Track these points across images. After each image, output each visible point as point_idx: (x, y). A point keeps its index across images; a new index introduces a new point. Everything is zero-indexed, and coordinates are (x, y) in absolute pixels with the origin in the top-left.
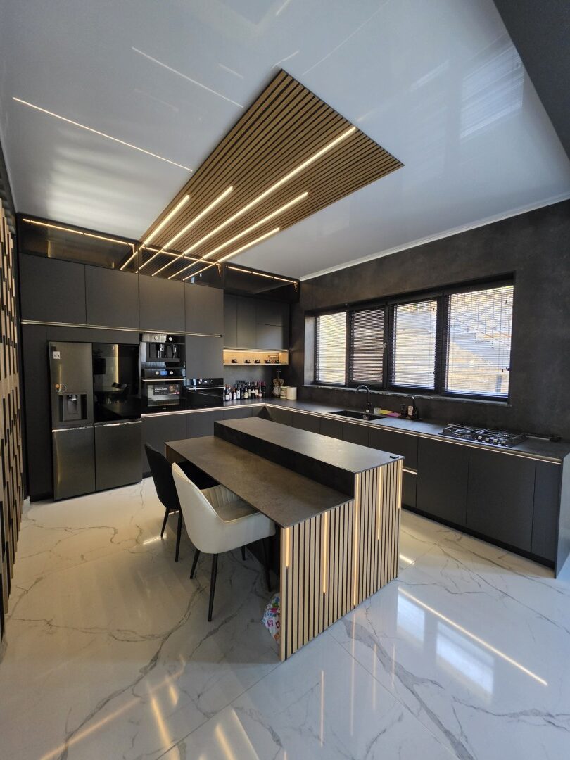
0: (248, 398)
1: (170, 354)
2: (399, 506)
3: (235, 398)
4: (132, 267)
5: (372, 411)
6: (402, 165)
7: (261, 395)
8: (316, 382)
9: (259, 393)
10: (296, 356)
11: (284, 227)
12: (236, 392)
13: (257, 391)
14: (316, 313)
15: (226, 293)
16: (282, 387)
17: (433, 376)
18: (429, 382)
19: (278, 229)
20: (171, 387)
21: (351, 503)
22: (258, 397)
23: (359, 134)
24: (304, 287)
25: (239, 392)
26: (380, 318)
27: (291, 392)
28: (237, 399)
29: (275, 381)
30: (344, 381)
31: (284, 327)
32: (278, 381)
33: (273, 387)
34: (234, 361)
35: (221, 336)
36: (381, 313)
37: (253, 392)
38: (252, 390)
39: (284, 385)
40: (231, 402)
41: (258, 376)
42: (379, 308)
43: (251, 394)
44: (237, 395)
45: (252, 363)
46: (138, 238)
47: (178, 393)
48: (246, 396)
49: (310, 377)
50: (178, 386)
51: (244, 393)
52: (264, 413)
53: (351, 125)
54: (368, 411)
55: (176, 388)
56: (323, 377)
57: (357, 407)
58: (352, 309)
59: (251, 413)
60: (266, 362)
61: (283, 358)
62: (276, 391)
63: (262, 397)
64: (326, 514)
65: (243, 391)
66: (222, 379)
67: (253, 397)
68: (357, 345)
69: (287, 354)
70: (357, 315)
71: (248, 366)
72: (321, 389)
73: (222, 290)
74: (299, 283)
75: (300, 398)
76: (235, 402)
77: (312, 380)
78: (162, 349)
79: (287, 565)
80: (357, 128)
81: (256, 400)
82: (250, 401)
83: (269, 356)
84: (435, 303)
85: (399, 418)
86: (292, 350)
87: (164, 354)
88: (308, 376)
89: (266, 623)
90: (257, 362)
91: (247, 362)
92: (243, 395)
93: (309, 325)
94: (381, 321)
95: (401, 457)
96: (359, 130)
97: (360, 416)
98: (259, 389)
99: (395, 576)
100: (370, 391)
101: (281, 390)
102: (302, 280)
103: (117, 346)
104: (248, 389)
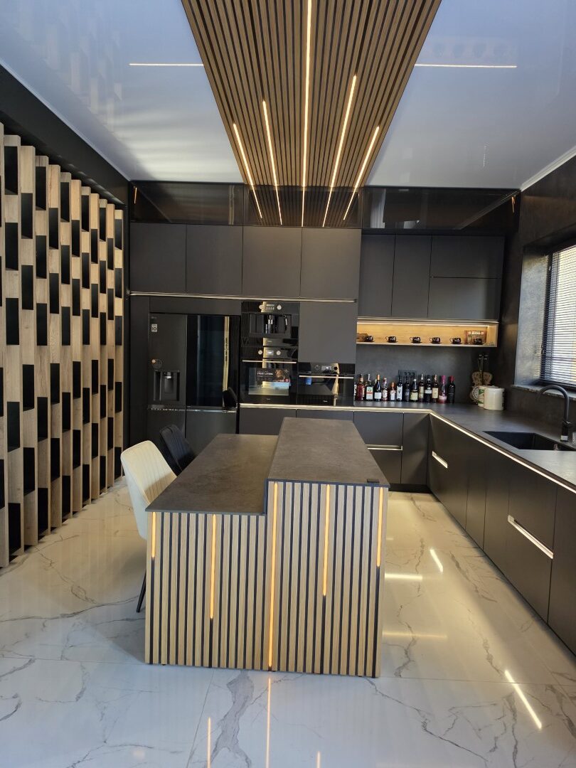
0: (419, 401)
1: (281, 328)
3: (393, 398)
5: (570, 438)
7: (444, 398)
9: (440, 393)
12: (396, 389)
13: (436, 391)
14: (551, 247)
16: (485, 388)
19: (378, 130)
20: (278, 373)
21: (262, 518)
22: (438, 401)
25: (400, 389)
28: (397, 400)
29: (476, 375)
32: (482, 376)
33: (471, 385)
34: (391, 340)
35: (354, 300)
37: (428, 392)
38: (425, 389)
39: (491, 383)
41: (445, 365)
43: (425, 395)
44: (398, 393)
45: (426, 343)
46: (241, 180)
48: (414, 396)
49: (530, 369)
50: (287, 371)
51: (411, 390)
54: (564, 438)
55: (284, 374)
56: (558, 371)
60: (455, 342)
61: (489, 335)
62: (475, 393)
63: (447, 402)
65: (408, 387)
66: (353, 365)
67: (427, 400)
69: (495, 328)
73: (360, 230)
74: (519, 195)
76: (393, 404)
77: (537, 376)
78: (270, 322)
81: (435, 405)
82: (422, 405)
83: (466, 332)
86: (503, 320)
87: (274, 329)
88: (526, 369)
90: (435, 341)
91: (415, 340)
92: (408, 394)
98: (439, 387)
101: (483, 392)
102: (523, 189)
104: (419, 385)
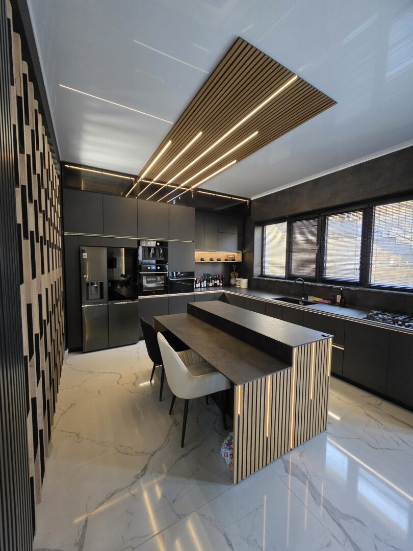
1: (158, 254)
2: (329, 374)
3: (202, 286)
4: (133, 194)
5: (306, 298)
6: (335, 103)
7: (221, 284)
8: (262, 275)
9: (220, 283)
10: (247, 256)
11: (239, 159)
12: (203, 282)
13: (218, 281)
14: (263, 224)
15: (196, 210)
16: (237, 279)
17: (358, 272)
18: (355, 276)
19: (235, 161)
20: (159, 278)
21: (289, 370)
22: (219, 286)
23: (300, 81)
24: (253, 203)
25: (205, 282)
26: (314, 226)
27: (244, 283)
28: (204, 287)
29: (232, 274)
30: (285, 275)
31: (239, 235)
32: (234, 274)
33: (230, 278)
34: (202, 260)
35: (193, 241)
36: (315, 222)
38: (215, 281)
39: (239, 277)
40: (199, 289)
41: (219, 270)
42: (314, 218)
43: (215, 284)
44: (204, 284)
45: (215, 261)
46: (136, 174)
47: (163, 282)
48: (211, 285)
49: (258, 271)
50: (163, 277)
51: (209, 282)
52: (223, 298)
53: (293, 75)
54: (303, 298)
55: (161, 278)
56: (269, 271)
57: (294, 295)
58: (291, 219)
59: (214, 297)
60: (226, 260)
61: (238, 257)
62: (232, 282)
63: (222, 286)
64: (269, 377)
65: (208, 281)
66: (194, 272)
67: (215, 286)
68: (295, 247)
69: (241, 254)
70: (296, 224)
71: (212, 263)
72: (266, 280)
73: (194, 208)
74: (251, 201)
75: (250, 287)
76: (202, 289)
77: (259, 273)
78: (152, 251)
79: (239, 413)
80: (298, 77)
81: (218, 288)
82: (213, 288)
83: (228, 256)
84: (360, 214)
85: (329, 304)
86: (245, 251)
87: (154, 255)
88: (257, 271)
89: (223, 454)
90: (218, 260)
91: (211, 260)
92: (208, 284)
93: (258, 232)
94: (315, 229)
95: (331, 336)
96: (300, 78)
97: (297, 302)
98: (220, 280)
99: (325, 429)
100: (305, 283)
101: (236, 281)
102: (252, 199)
103: (124, 249)
104: (212, 280)
